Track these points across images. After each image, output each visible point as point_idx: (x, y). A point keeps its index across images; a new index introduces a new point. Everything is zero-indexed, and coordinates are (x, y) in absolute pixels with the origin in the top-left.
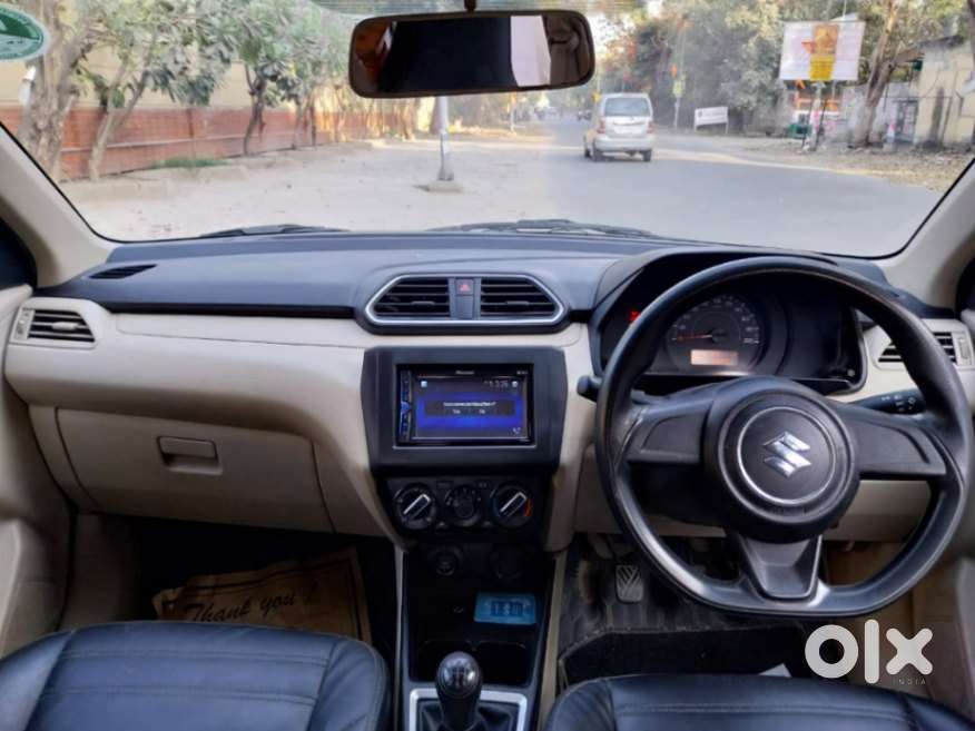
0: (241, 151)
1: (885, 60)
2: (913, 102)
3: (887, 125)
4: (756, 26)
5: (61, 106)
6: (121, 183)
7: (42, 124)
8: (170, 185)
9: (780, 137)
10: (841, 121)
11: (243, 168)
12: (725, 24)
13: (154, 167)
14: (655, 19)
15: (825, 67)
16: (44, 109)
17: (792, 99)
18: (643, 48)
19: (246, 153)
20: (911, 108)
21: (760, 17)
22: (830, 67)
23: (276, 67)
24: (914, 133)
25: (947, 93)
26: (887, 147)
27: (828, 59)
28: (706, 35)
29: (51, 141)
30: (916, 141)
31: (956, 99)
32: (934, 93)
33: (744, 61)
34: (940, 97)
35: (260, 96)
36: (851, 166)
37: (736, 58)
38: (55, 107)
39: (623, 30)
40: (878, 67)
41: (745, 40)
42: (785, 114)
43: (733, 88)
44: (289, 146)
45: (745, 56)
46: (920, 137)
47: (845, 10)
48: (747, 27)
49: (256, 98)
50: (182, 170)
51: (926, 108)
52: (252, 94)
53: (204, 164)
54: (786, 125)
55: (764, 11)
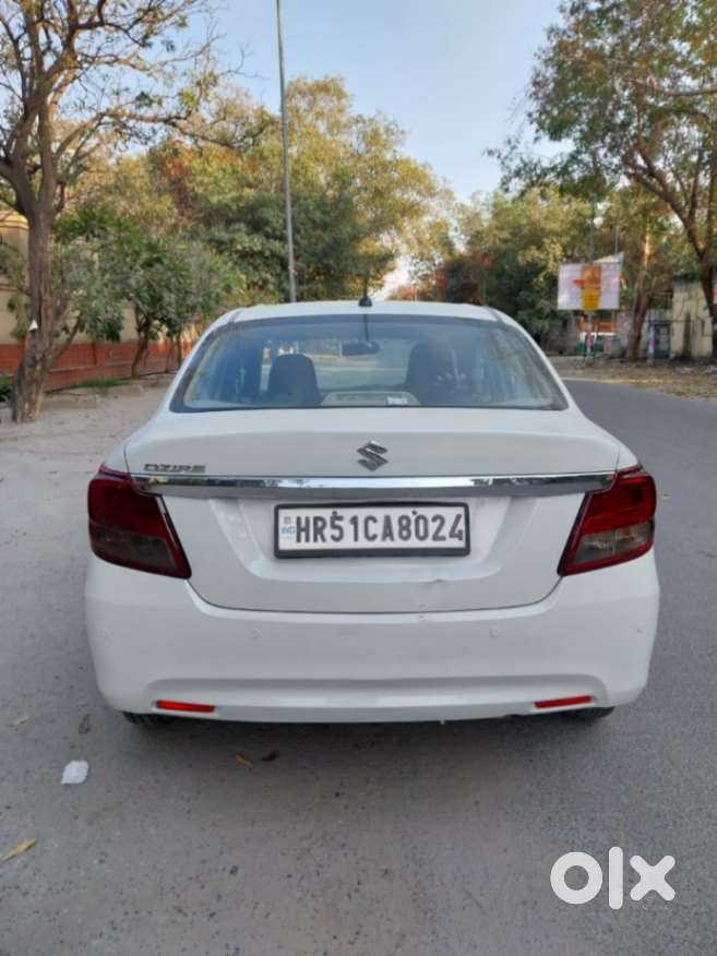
0: (129, 375)
1: (645, 291)
2: (667, 324)
3: (648, 344)
4: (544, 263)
5: (51, 344)
6: (55, 398)
7: (38, 357)
8: (99, 399)
9: (570, 355)
10: (615, 340)
11: (140, 387)
12: (518, 262)
13: (74, 387)
14: (461, 255)
15: (593, 299)
16: (40, 347)
17: (578, 323)
18: (452, 282)
19: (135, 376)
20: (664, 330)
21: (547, 254)
22: (597, 299)
23: (165, 313)
24: (669, 348)
25: (693, 317)
26: (650, 361)
27: (596, 293)
28: (503, 270)
29: (43, 368)
30: (672, 355)
31: (699, 322)
32: (682, 318)
33: (538, 292)
34: (688, 320)
35: (146, 332)
36: (613, 377)
37: (530, 289)
38: (47, 345)
39: (434, 265)
40: (639, 297)
41: (536, 274)
42: (572, 336)
43: (529, 315)
44: (163, 369)
45: (537, 288)
46: (677, 353)
47: (616, 249)
48: (537, 264)
49: (143, 334)
50: (96, 389)
51: (678, 329)
52: (139, 330)
53: (110, 384)
54: (575, 344)
55: (550, 250)
